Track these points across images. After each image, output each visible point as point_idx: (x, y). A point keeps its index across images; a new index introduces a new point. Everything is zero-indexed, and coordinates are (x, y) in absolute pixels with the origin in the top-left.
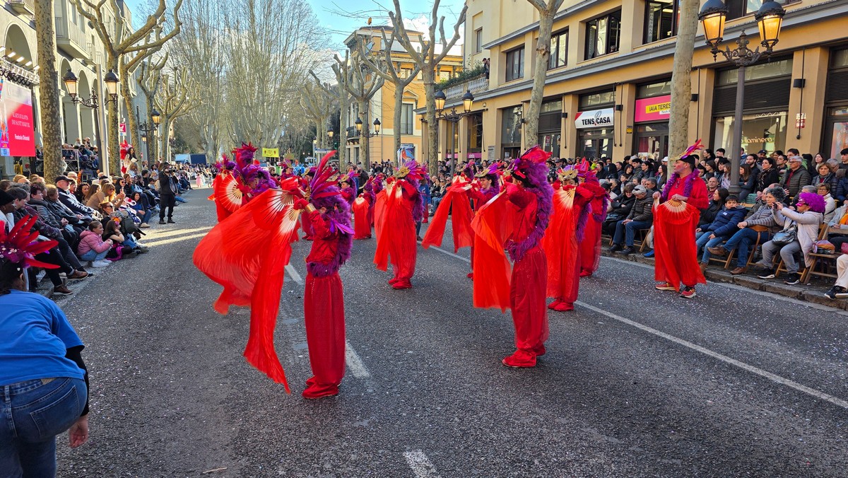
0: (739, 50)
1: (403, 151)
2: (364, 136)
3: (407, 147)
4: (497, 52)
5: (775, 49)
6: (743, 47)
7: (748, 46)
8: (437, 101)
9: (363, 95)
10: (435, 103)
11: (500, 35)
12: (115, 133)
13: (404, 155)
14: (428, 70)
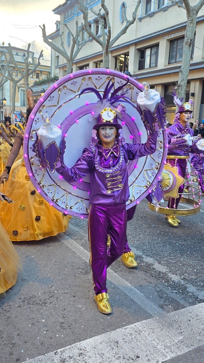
1: (16, 114)
4: (62, 70)
11: (63, 62)
13: (16, 116)
14: (26, 78)
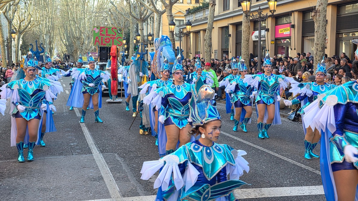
0: (258, 15)
5: (275, 14)
6: (260, 13)
7: (262, 13)
9: (141, 18)
14: (169, 8)
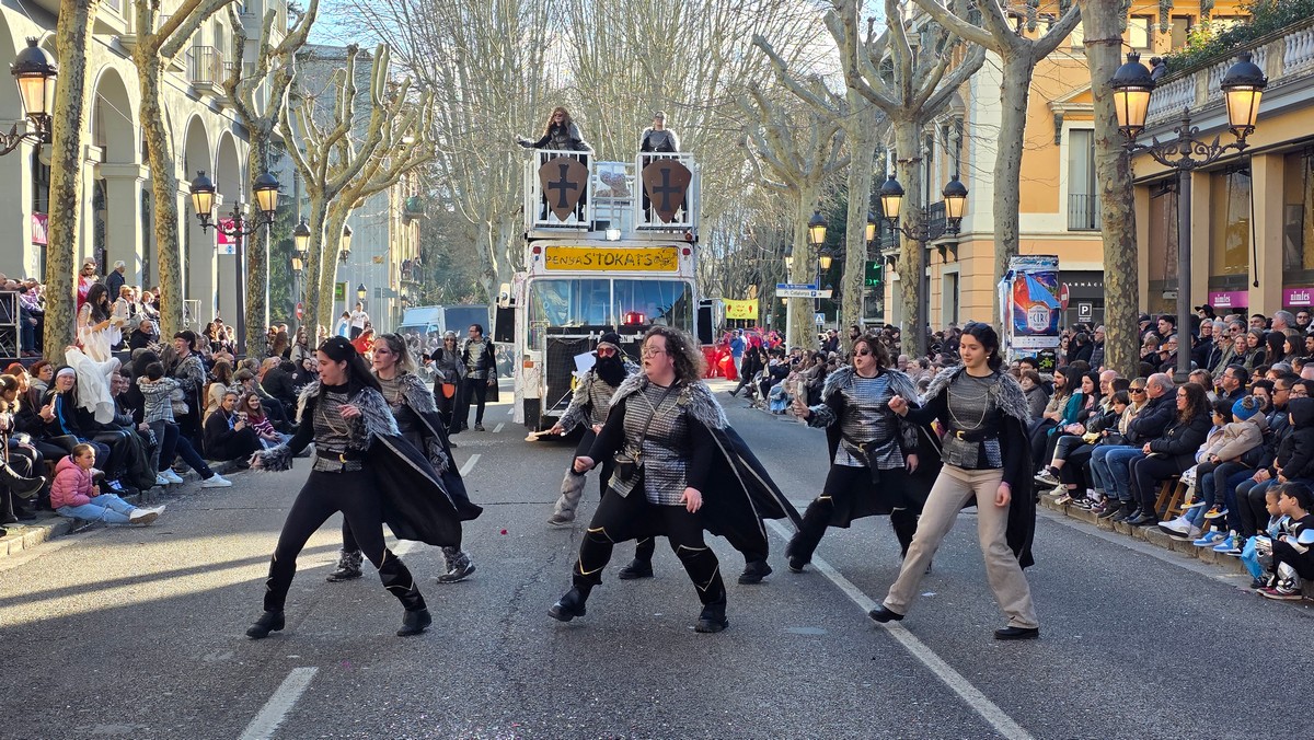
1: (1020, 280)
2: (909, 237)
3: (1032, 269)
8: (1119, 97)
9: (908, 102)
10: (1111, 105)
12: (62, 236)
13: (1021, 296)
